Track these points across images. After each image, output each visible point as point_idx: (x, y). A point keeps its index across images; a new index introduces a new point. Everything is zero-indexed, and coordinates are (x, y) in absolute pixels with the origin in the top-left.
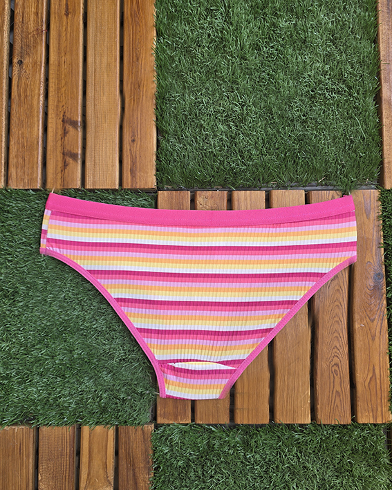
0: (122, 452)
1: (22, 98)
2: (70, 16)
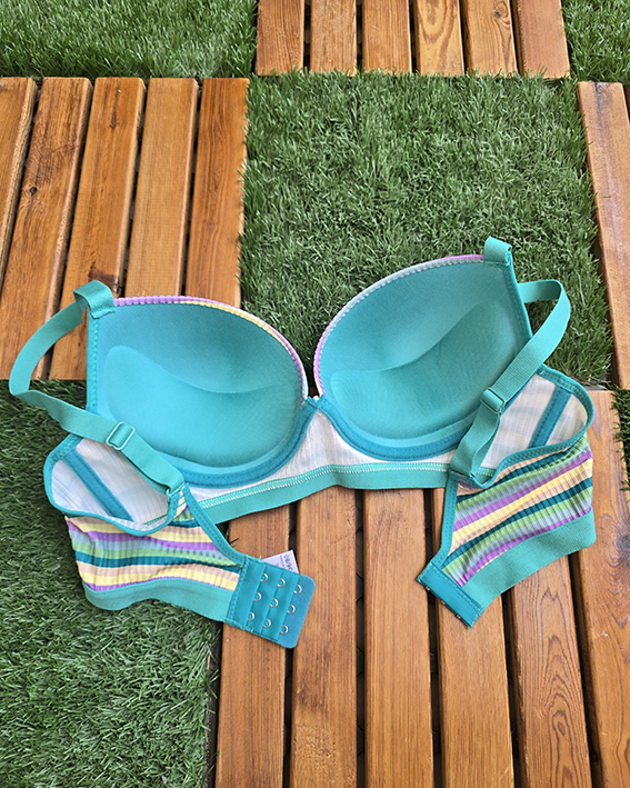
1: (30, 241)
2: (117, 128)
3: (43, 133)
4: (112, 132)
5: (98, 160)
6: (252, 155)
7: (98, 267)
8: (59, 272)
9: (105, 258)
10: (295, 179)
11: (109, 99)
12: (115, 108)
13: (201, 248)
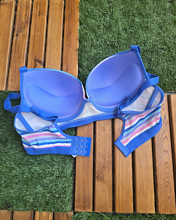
1: (17, 50)
2: (41, 16)
3: (19, 17)
4: (39, 17)
5: (35, 26)
6: (81, 24)
7: (37, 58)
8: (26, 59)
9: (39, 55)
10: (94, 31)
11: (38, 7)
12: (40, 9)
13: (67, 52)
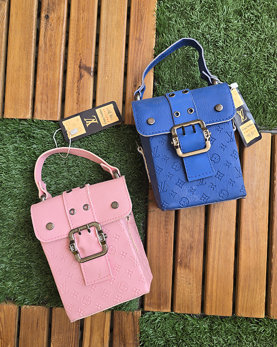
0: (116, 330)
1: (48, 46)
7: (83, 62)
9: (86, 57)
13: (134, 53)
